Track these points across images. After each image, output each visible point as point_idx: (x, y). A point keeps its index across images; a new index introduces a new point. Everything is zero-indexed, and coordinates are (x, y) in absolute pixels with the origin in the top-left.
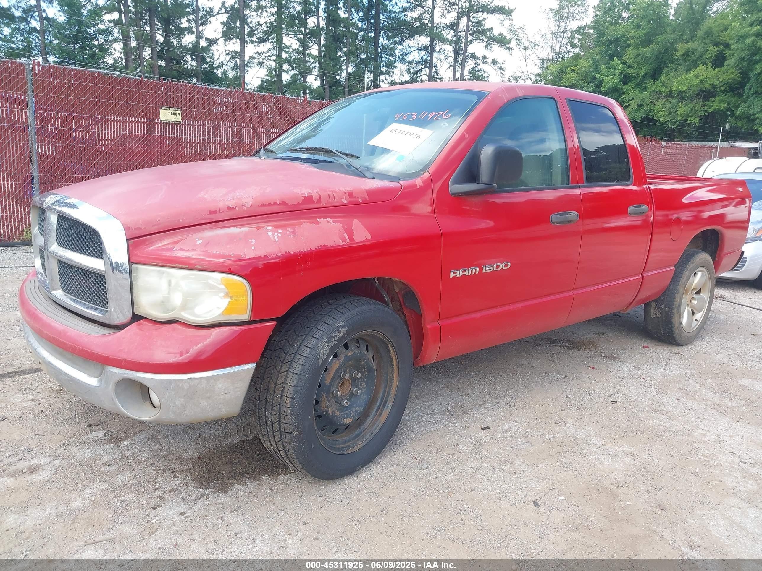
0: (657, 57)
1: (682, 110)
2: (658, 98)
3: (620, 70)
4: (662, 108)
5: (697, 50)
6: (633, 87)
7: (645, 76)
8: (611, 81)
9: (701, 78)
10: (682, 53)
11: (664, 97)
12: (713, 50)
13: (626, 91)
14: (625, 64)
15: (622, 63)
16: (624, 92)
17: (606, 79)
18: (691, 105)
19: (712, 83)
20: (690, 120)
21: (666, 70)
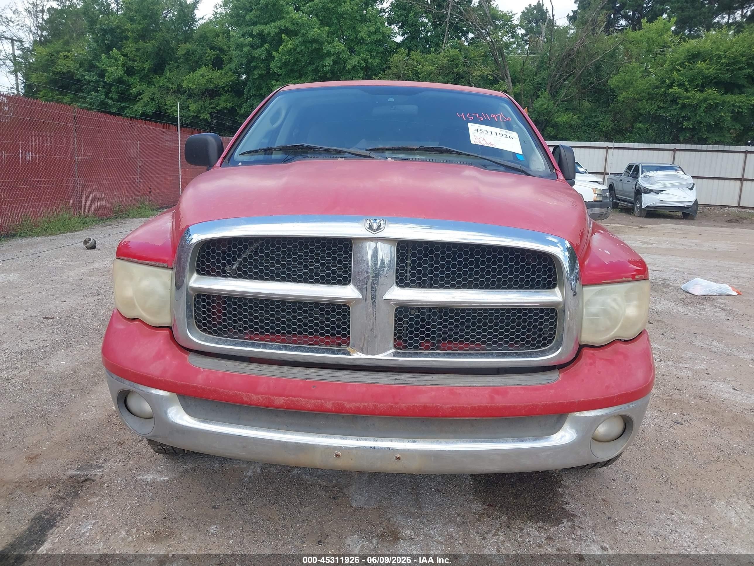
0: (157, 54)
1: (193, 107)
2: (167, 93)
3: (122, 61)
4: (174, 103)
5: (196, 51)
6: (138, 80)
7: (150, 70)
8: (116, 71)
9: (207, 78)
10: (183, 53)
11: (172, 93)
12: (211, 54)
13: (132, 84)
14: (126, 56)
15: (122, 55)
16: (130, 85)
17: (109, 69)
18: (201, 102)
19: (217, 83)
20: (202, 116)
21: (168, 67)
